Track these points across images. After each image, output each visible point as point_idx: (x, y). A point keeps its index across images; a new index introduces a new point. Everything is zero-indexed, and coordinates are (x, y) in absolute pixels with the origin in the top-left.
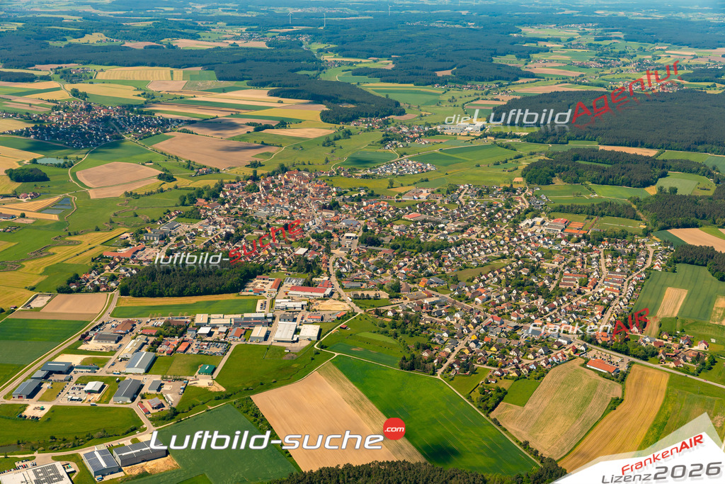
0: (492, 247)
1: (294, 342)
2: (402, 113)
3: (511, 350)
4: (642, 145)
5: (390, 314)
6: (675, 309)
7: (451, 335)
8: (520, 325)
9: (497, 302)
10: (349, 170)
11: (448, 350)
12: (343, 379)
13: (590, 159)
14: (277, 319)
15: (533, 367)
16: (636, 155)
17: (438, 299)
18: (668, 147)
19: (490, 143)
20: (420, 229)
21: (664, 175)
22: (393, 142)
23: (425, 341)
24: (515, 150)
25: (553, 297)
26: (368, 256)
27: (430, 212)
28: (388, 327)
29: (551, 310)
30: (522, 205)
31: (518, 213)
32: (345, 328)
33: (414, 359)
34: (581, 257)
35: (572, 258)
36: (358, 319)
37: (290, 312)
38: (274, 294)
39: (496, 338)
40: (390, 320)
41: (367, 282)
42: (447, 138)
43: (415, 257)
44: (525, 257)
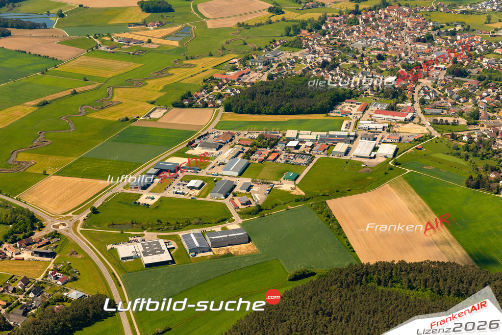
1: (371, 158)
5: (465, 138)
10: (449, 6)
12: (411, 192)
14: (359, 137)
23: (494, 164)
26: (453, 86)
28: (461, 150)
32: (420, 149)
33: (480, 179)
36: (434, 142)
37: (372, 132)
38: (359, 116)
40: (464, 144)
41: (449, 109)
43: (499, 88)
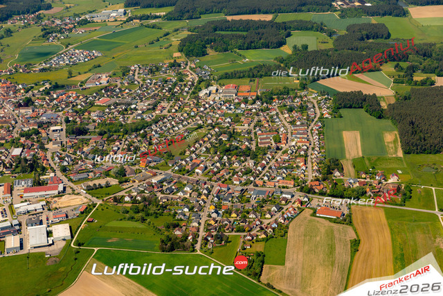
0: (186, 120)
1: (50, 245)
2: (49, 7)
3: (248, 213)
4: (259, 11)
6: (357, 149)
7: (191, 209)
8: (245, 187)
9: (215, 170)
10: (26, 66)
11: (195, 224)
13: (226, 29)
14: (24, 225)
15: (274, 225)
16: (260, 21)
17: (163, 176)
18: (280, 11)
19: (137, 25)
20: (116, 113)
21: (289, 35)
22: (54, 35)
24: (161, 29)
25: (259, 156)
26: (81, 146)
27: (117, 95)
28: (131, 212)
29: (263, 169)
30: (191, 77)
31: (193, 84)
32: (92, 221)
33: (170, 240)
34: (264, 116)
35: (256, 118)
36: (100, 209)
37: (33, 215)
38: (9, 200)
39: (230, 204)
40: (130, 205)
41: (92, 171)
42: (99, 25)
43: (124, 140)
44: (218, 124)
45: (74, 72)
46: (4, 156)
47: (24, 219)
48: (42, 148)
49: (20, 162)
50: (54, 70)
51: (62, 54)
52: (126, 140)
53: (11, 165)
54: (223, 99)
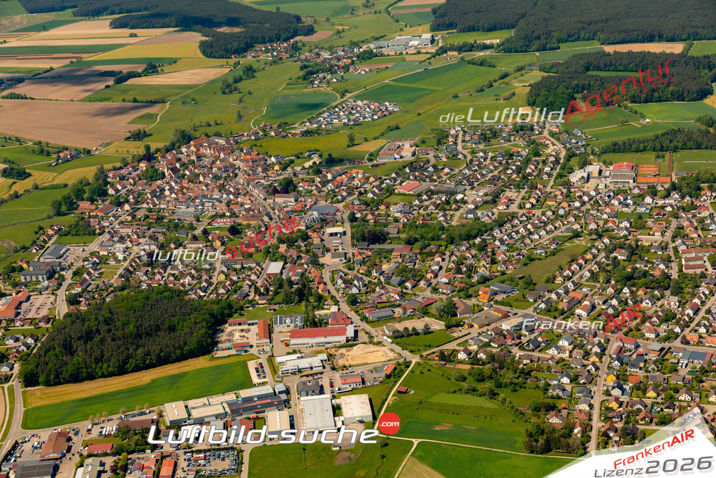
0: (550, 221)
2: (310, 31)
3: (677, 391)
4: (661, 38)
5: (462, 356)
7: (574, 380)
8: (667, 345)
9: (611, 311)
10: (279, 126)
11: (585, 407)
13: (606, 67)
14: (294, 392)
16: (663, 54)
17: (519, 319)
18: (697, 37)
19: (454, 61)
20: (432, 207)
22: (321, 75)
23: (539, 397)
24: (494, 67)
25: (686, 290)
26: (377, 261)
27: (430, 177)
28: (470, 379)
29: (696, 313)
30: (553, 149)
31: (557, 161)
32: (406, 392)
33: (542, 432)
34: (688, 219)
35: (674, 223)
36: (418, 372)
37: (307, 376)
38: (268, 349)
39: (641, 374)
40: (468, 367)
41: (399, 306)
42: (392, 60)
43: (448, 253)
44: (607, 231)
45: (358, 137)
46: (255, 274)
47: (294, 383)
48: (315, 262)
49: (281, 286)
50: (324, 133)
51: (336, 107)
52: (452, 254)
53: (267, 290)
54: (612, 187)
